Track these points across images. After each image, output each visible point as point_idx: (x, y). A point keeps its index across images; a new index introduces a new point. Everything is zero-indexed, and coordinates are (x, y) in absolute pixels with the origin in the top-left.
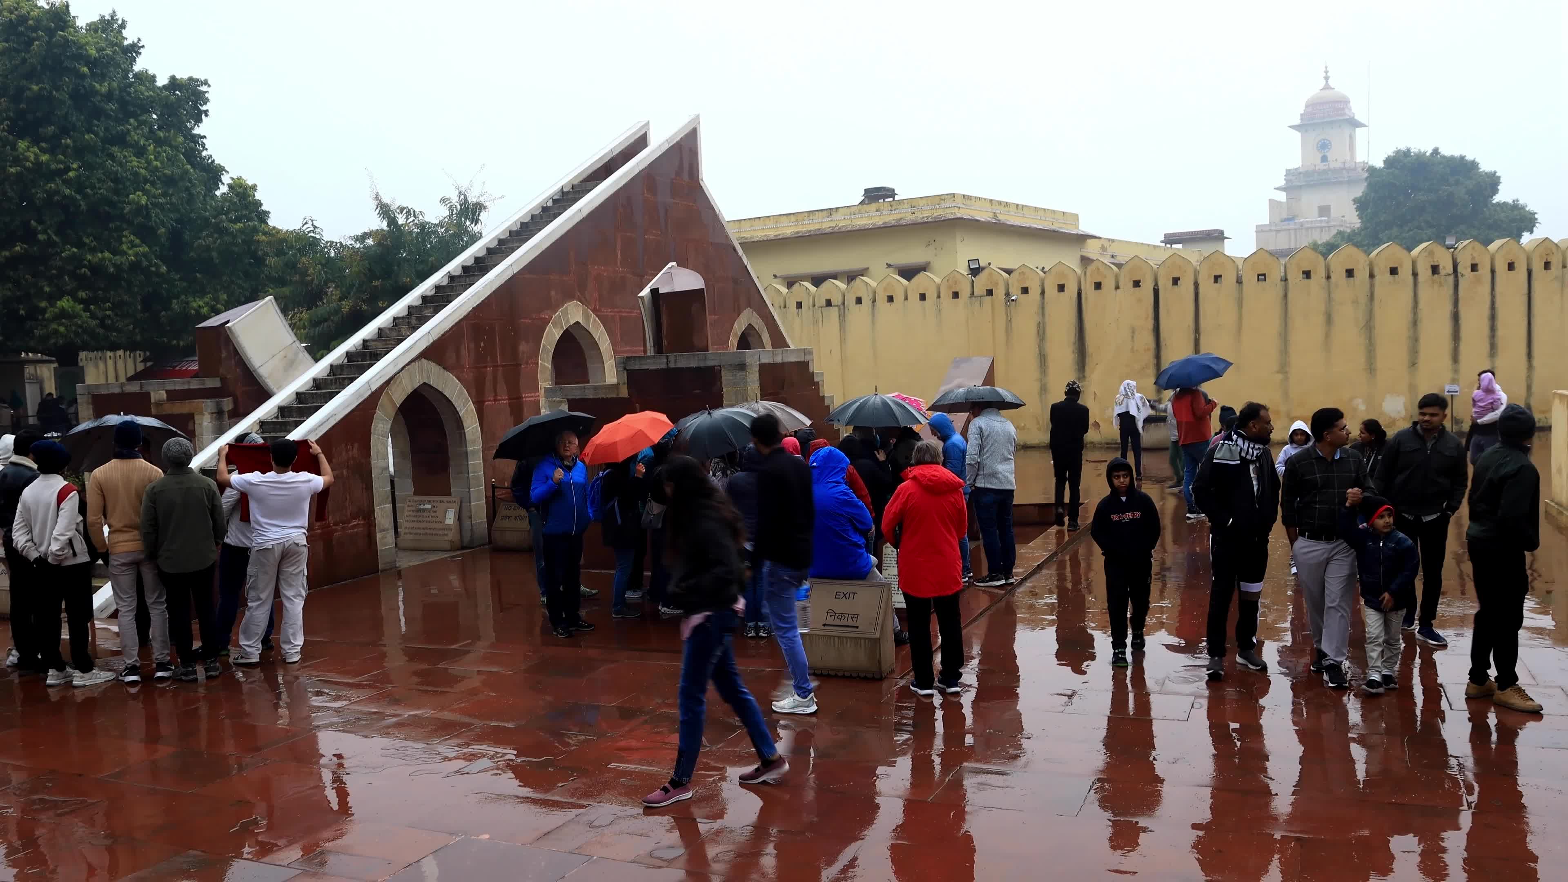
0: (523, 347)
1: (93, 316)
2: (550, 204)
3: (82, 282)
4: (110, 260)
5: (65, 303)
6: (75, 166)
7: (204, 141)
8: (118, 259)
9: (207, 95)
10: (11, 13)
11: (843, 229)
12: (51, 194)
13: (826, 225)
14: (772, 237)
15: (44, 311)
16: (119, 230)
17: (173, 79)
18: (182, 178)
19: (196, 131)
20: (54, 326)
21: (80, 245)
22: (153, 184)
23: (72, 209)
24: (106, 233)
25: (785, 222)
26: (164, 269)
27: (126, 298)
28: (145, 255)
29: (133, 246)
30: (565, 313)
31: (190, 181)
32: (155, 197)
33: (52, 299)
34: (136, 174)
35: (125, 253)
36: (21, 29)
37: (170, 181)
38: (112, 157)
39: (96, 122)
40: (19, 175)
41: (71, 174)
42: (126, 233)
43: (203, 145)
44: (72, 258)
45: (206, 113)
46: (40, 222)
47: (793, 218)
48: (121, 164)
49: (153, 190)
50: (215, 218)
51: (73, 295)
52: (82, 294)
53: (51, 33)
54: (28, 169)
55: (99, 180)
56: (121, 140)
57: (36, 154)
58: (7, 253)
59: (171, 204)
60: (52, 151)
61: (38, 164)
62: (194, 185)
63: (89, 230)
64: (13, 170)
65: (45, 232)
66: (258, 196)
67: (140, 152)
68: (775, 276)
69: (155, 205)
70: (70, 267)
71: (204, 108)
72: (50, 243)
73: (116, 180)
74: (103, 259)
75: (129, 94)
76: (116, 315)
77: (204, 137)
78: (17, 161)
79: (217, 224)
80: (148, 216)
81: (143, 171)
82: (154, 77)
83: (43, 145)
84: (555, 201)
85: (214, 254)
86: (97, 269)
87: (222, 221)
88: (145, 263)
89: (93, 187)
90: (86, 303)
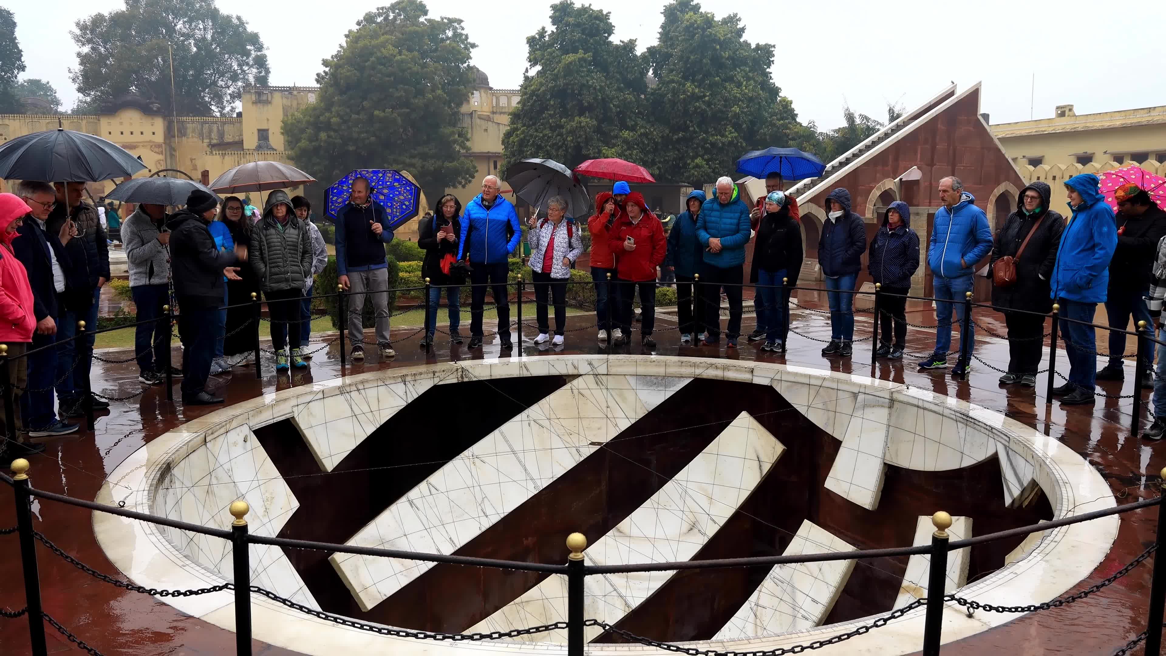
0: (859, 199)
1: (709, 168)
2: (890, 131)
3: (707, 151)
4: (720, 140)
5: (698, 161)
6: (708, 94)
7: (771, 75)
8: (724, 140)
9: (774, 52)
10: (688, 21)
11: (1155, 123)
12: (696, 108)
13: (1144, 119)
14: (1106, 127)
15: (689, 164)
16: (726, 125)
17: (758, 45)
18: (756, 97)
19: (768, 70)
20: (693, 171)
21: (706, 132)
22: (742, 101)
23: (705, 115)
24: (719, 126)
25: (1118, 116)
26: (744, 144)
27: (725, 159)
28: (736, 137)
29: (731, 133)
30: (884, 184)
31: (761, 99)
32: (743, 108)
33: (693, 158)
34: (735, 97)
35: (727, 137)
36: (691, 29)
37: (751, 99)
38: (725, 88)
39: (720, 71)
40: (684, 99)
41: (707, 98)
42: (728, 127)
43: (771, 77)
44: (703, 138)
45: (773, 61)
46: (691, 122)
47: (1123, 114)
48: (729, 92)
49: (742, 105)
50: (770, 118)
51: (702, 157)
52: (706, 157)
53: (704, 30)
54: (688, 96)
55: (719, 100)
56: (731, 79)
57: (693, 89)
58: (676, 137)
59: (750, 111)
60: (699, 87)
61: (693, 94)
62: (762, 100)
63: (712, 125)
64: (682, 97)
65: (693, 126)
66: (793, 106)
67: (739, 85)
68: (1105, 153)
69: (742, 112)
70: (702, 143)
71: (771, 59)
72: (695, 132)
73: (726, 100)
74: (717, 140)
75: (736, 55)
76: (720, 167)
77: (771, 73)
78: (684, 92)
79: (771, 122)
80: (738, 118)
81: (738, 95)
82: (750, 44)
83: (696, 84)
84: (892, 130)
85: (768, 137)
86: (713, 145)
87: (773, 120)
88: (735, 142)
89: (715, 104)
90: (708, 161)
